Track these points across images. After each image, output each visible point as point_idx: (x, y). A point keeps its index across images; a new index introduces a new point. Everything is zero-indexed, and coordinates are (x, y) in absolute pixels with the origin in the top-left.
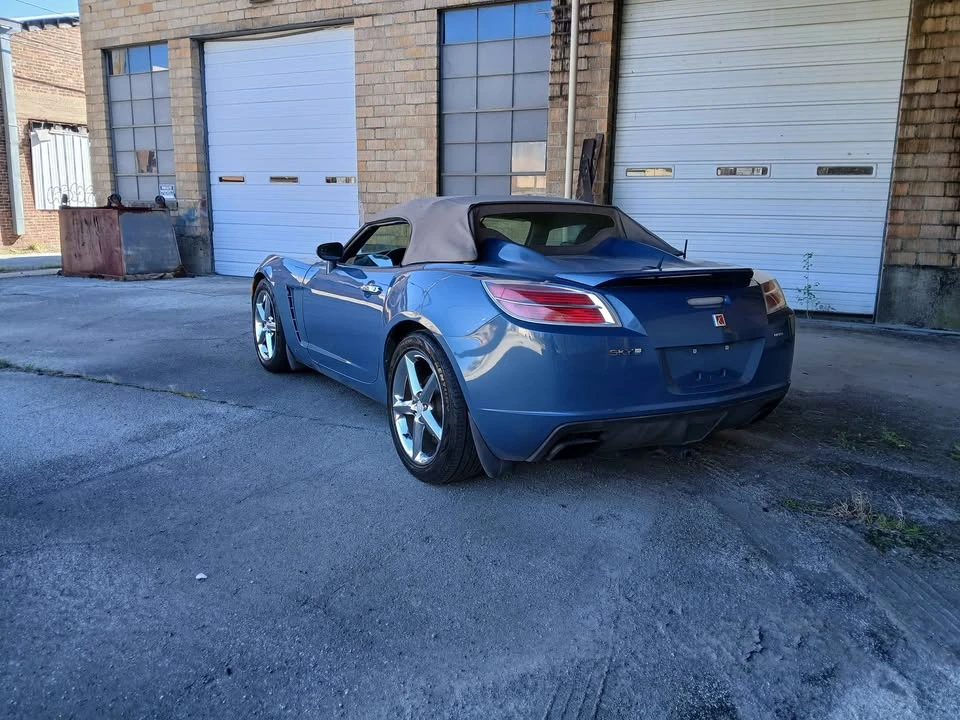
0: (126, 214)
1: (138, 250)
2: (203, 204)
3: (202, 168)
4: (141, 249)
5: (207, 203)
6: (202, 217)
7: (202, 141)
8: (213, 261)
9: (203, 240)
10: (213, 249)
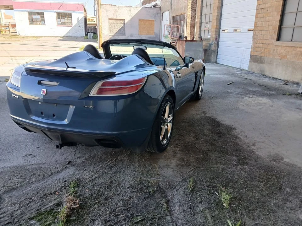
0: (188, 42)
1: (190, 54)
2: (216, 39)
3: (218, 27)
4: (191, 53)
5: (217, 39)
6: (215, 43)
7: (219, 18)
8: (217, 58)
9: (214, 51)
10: (217, 54)
